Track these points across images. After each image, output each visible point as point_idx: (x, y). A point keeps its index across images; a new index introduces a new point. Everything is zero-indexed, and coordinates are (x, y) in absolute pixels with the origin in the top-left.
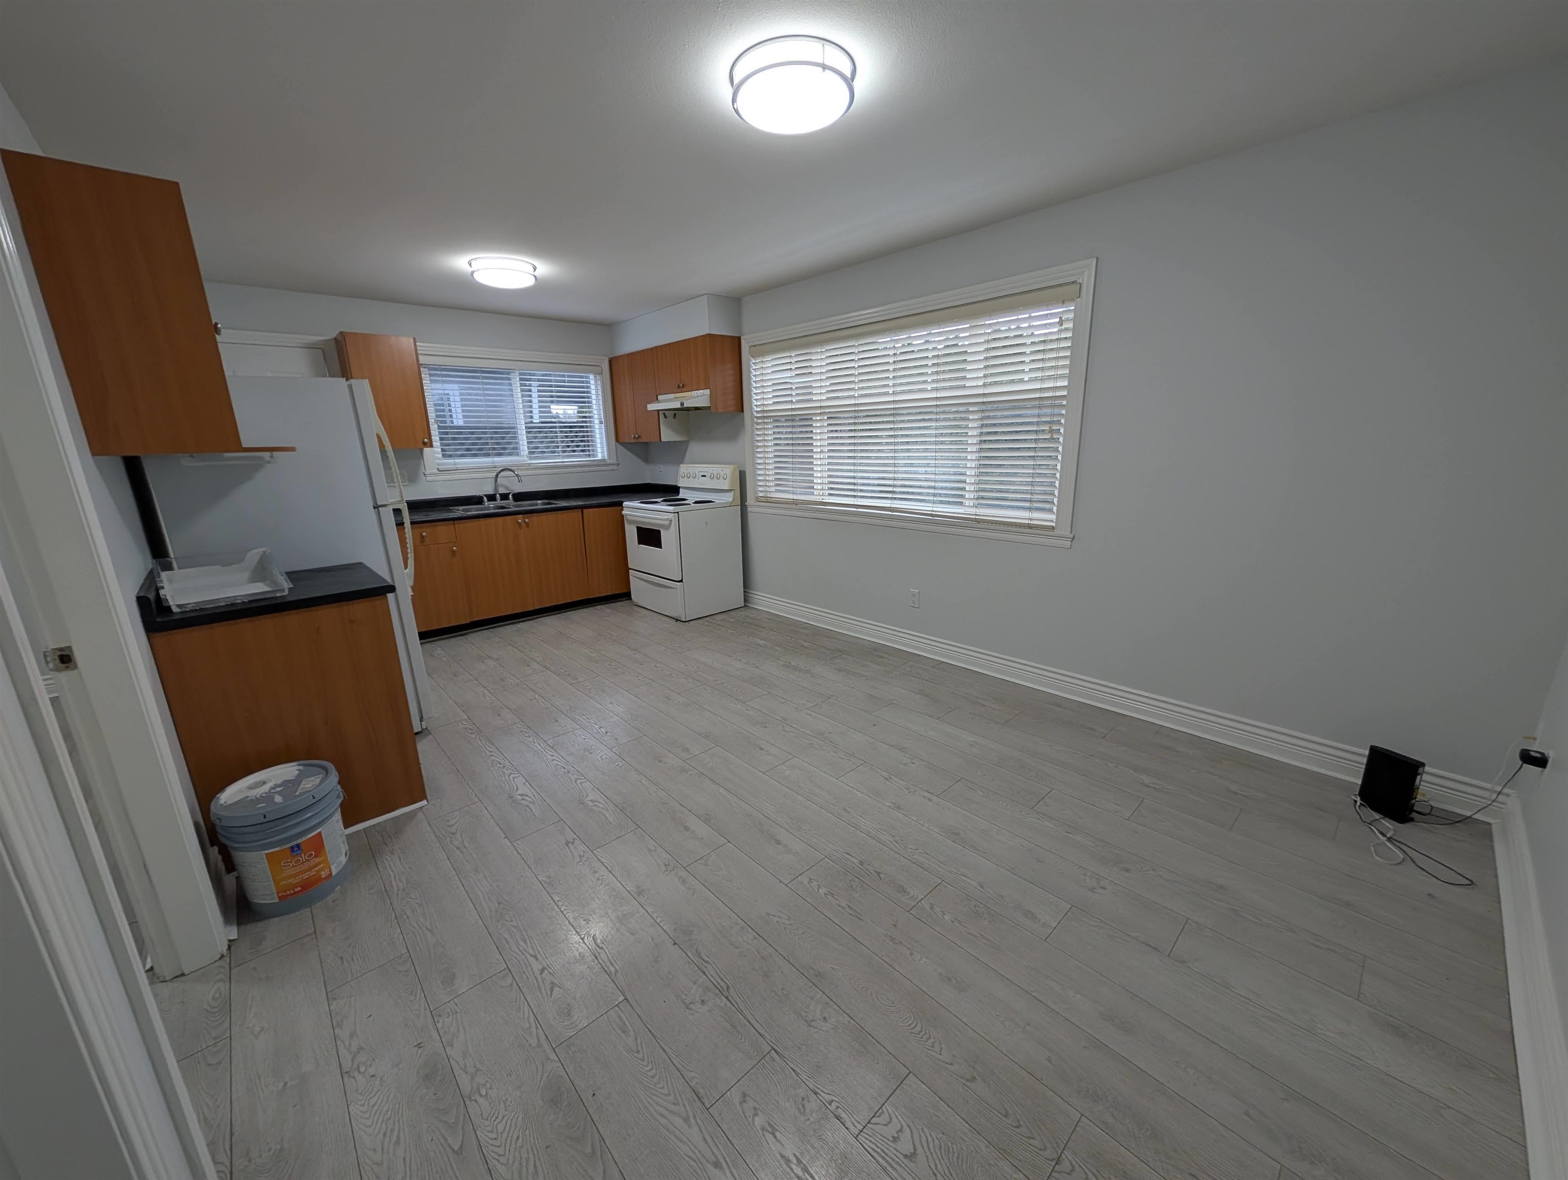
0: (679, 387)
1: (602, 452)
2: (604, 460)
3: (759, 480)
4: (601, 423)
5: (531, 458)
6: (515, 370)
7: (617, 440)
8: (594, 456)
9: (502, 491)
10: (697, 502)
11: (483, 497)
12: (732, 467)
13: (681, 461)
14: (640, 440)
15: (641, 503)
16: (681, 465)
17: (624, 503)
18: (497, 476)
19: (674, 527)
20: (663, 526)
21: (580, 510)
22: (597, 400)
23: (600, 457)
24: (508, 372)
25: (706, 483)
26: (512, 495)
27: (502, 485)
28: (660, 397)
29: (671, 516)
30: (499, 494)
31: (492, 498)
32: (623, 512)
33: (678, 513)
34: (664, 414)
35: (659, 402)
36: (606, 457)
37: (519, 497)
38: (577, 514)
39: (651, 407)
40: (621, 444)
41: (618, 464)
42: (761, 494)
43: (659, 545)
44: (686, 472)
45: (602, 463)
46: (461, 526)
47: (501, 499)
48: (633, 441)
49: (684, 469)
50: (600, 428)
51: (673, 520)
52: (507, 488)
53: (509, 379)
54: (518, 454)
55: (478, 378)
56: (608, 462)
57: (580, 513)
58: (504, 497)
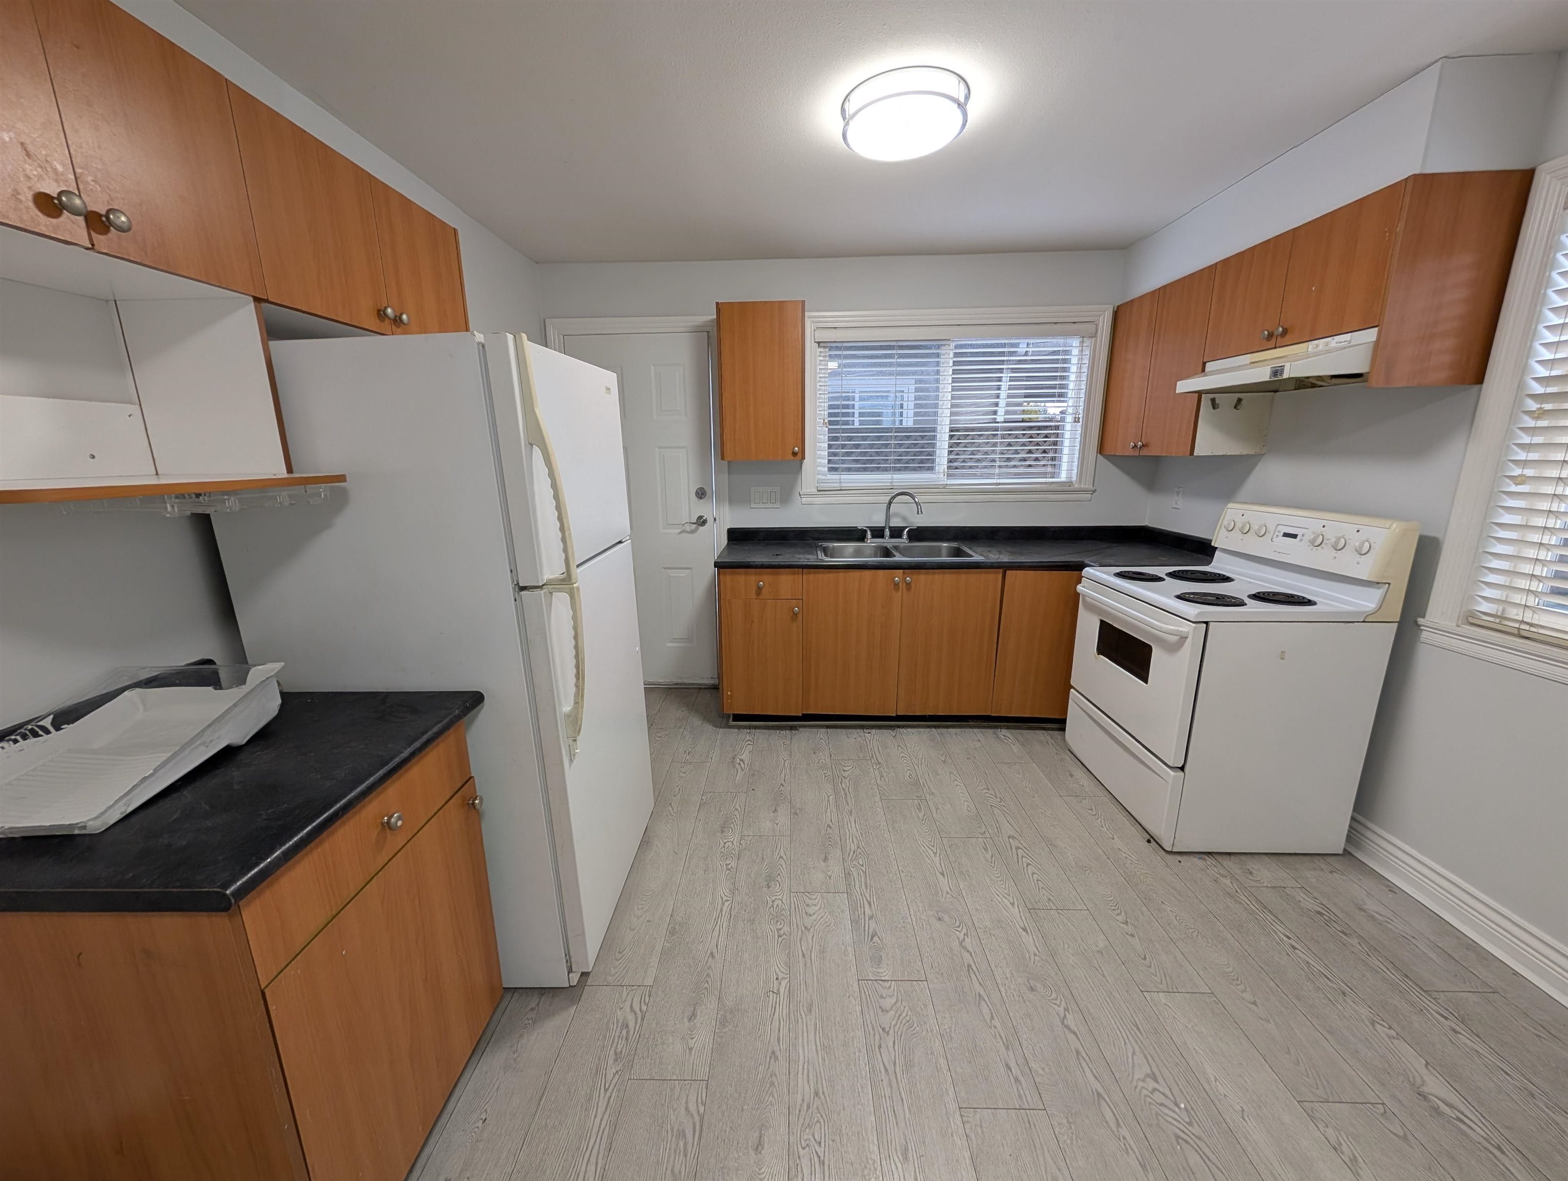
0: (1271, 335)
1: (1070, 470)
2: (1070, 483)
3: (1491, 570)
4: (1076, 420)
5: (949, 476)
6: (949, 340)
7: (1101, 449)
8: (1053, 475)
9: (896, 522)
10: (1260, 597)
11: (866, 531)
12: (1396, 527)
13: (1228, 494)
14: (1144, 452)
15: (1120, 575)
16: (1230, 505)
17: (1087, 569)
18: (890, 503)
19: (1189, 653)
20: (1160, 641)
21: (1001, 570)
22: (1078, 380)
23: (1063, 477)
24: (939, 343)
25: (1295, 553)
26: (908, 532)
27: (896, 515)
28: (1210, 366)
29: (1186, 628)
30: (890, 527)
31: (878, 533)
32: (1080, 588)
33: (1207, 623)
34: (1213, 400)
35: (1205, 376)
36: (1074, 479)
37: (919, 534)
38: (995, 577)
39: (1185, 386)
40: (1107, 457)
41: (1094, 491)
42: (1485, 607)
43: (1144, 676)
44: (1240, 522)
45: (1066, 488)
46: (813, 578)
47: (892, 536)
48: (1130, 452)
49: (1234, 512)
50: (1073, 431)
51: (1190, 637)
52: (904, 519)
53: (938, 355)
54: (931, 469)
55: (890, 356)
56: (1076, 486)
57: (1000, 576)
58: (896, 533)
